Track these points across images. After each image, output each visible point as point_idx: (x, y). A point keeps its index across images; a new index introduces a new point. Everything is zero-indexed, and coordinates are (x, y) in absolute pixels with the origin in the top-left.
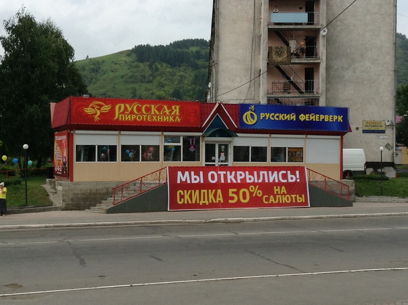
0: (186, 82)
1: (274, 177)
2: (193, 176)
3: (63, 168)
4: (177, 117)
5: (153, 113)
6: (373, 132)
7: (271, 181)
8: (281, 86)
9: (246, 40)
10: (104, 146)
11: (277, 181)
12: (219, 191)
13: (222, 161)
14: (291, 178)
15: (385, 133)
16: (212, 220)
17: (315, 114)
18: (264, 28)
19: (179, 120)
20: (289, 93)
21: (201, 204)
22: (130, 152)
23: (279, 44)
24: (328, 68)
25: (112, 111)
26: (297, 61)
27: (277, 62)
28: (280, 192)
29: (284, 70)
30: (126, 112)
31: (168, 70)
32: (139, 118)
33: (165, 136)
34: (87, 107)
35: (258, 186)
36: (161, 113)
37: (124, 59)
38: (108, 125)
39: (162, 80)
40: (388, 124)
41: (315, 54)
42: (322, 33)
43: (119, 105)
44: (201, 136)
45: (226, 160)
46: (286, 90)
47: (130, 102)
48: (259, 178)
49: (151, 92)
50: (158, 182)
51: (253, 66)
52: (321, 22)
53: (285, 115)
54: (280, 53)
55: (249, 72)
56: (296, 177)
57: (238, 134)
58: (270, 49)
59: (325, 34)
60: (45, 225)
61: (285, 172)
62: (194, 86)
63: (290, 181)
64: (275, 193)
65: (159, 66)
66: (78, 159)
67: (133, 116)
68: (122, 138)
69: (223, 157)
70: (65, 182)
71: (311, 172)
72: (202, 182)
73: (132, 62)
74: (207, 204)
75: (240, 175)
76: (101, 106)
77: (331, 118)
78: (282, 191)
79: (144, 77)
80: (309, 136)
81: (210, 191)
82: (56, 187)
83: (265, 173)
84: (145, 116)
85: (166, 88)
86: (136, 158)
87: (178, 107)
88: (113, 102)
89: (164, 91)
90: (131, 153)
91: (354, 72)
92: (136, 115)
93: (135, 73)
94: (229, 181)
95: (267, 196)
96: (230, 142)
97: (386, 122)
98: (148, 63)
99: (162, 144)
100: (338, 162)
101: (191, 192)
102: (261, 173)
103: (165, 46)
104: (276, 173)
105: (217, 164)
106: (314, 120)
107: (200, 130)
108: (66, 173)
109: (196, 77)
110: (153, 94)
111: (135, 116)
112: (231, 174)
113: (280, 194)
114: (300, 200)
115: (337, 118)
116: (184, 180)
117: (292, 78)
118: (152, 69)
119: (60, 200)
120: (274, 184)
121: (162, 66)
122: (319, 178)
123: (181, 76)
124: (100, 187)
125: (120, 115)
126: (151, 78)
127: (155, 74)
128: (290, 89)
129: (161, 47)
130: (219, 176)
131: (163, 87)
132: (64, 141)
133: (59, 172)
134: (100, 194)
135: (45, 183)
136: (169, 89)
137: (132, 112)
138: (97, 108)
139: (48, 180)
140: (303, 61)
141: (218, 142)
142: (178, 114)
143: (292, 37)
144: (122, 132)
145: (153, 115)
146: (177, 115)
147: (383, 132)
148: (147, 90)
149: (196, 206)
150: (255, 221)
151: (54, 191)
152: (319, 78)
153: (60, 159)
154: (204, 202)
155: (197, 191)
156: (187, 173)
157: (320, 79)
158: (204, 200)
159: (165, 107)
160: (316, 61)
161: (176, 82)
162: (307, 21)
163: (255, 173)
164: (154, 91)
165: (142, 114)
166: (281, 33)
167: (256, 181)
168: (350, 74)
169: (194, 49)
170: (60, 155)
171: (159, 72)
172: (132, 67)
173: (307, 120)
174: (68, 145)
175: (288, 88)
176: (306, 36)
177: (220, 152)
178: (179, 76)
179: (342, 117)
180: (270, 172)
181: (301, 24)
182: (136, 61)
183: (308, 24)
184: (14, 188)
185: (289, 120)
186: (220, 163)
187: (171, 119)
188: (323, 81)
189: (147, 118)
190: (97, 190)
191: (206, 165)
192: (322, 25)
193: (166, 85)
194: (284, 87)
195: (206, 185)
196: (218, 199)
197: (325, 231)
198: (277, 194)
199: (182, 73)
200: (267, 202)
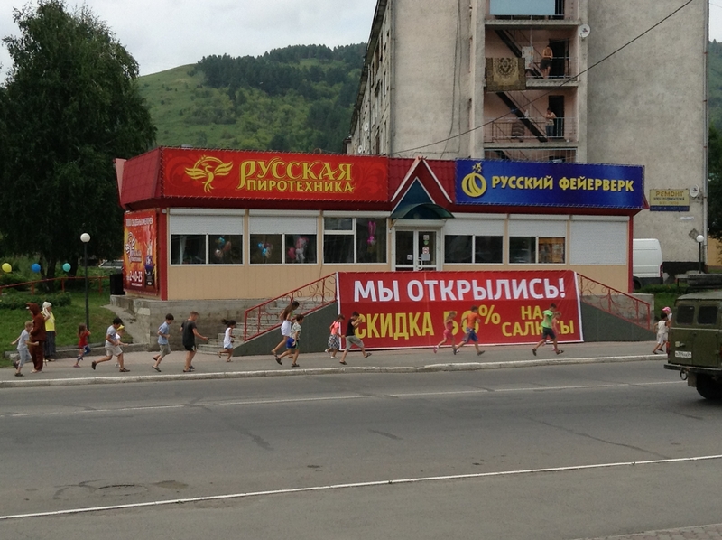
0: (296, 122)
1: (520, 290)
2: (382, 290)
3: (145, 277)
4: (348, 184)
5: (305, 177)
6: (669, 209)
7: (516, 297)
8: (508, 128)
9: (445, 46)
10: (220, 236)
11: (526, 297)
12: (427, 316)
13: (425, 263)
14: (552, 292)
15: (688, 210)
16: (426, 366)
17: (587, 178)
18: (477, 25)
19: (351, 189)
20: (521, 141)
21: (396, 338)
22: (265, 247)
23: (502, 53)
24: (591, 97)
25: (235, 172)
26: (536, 83)
27: (502, 86)
28: (532, 316)
29: (511, 99)
30: (259, 176)
31: (262, 100)
32: (282, 185)
33: (326, 218)
34: (192, 166)
35: (493, 307)
36: (320, 178)
37: (183, 80)
38: (227, 198)
39: (254, 119)
40: (694, 195)
41: (566, 71)
42: (581, 33)
43: (247, 162)
44: (389, 218)
45: (432, 260)
46: (515, 135)
47: (267, 158)
48: (494, 292)
49: (232, 140)
50: (320, 299)
51: (457, 93)
52: (578, 14)
53: (535, 179)
54: (506, 70)
55: (451, 104)
56: (559, 289)
57: (455, 214)
58: (489, 62)
59: (585, 35)
60: (138, 377)
61: (539, 281)
62: (309, 129)
63: (549, 296)
64: (523, 318)
65: (246, 94)
66: (175, 260)
67: (271, 182)
68: (252, 222)
69: (426, 255)
70: (154, 300)
71: (585, 281)
72: (397, 299)
73: (198, 87)
74: (407, 338)
75: (463, 287)
76: (214, 164)
77: (613, 185)
78: (535, 315)
79: (220, 113)
80: (575, 217)
81: (411, 315)
82: (135, 310)
83: (506, 282)
84: (291, 183)
85: (261, 133)
86: (276, 258)
87: (348, 166)
88: (236, 156)
89: (258, 138)
90: (268, 249)
91: (636, 103)
92: (277, 181)
93: (203, 105)
94: (444, 298)
95: (509, 324)
96: (439, 228)
97: (692, 191)
98: (227, 89)
99: (320, 231)
100: (626, 263)
101: (379, 316)
102: (499, 282)
103: (256, 57)
104: (524, 281)
105: (416, 267)
106: (584, 188)
107: (388, 207)
108: (153, 284)
109: (313, 114)
110: (236, 143)
111: (275, 183)
112: (446, 286)
113: (532, 320)
114: (565, 329)
115: (623, 185)
116: (365, 295)
117: (526, 114)
118: (235, 99)
119: (144, 332)
120: (522, 302)
121: (251, 94)
122: (598, 291)
123: (287, 112)
124: (215, 309)
125: (249, 181)
126: (233, 115)
127: (240, 107)
128: (524, 133)
129: (250, 58)
130: (426, 288)
131: (254, 131)
132: (146, 229)
133: (137, 282)
134: (215, 321)
135: (108, 302)
136: (266, 135)
137: (269, 176)
138: (208, 169)
139: (113, 297)
140: (547, 85)
141: (417, 228)
142: (348, 178)
143: (526, 42)
144: (252, 212)
145: (306, 180)
146: (348, 181)
147: (685, 209)
148: (226, 136)
149: (387, 342)
150: (501, 367)
151: (132, 317)
152: (574, 115)
153: (139, 260)
154: (401, 335)
155: (389, 316)
156: (370, 284)
157: (578, 116)
158: (401, 331)
159: (327, 166)
160: (570, 84)
161: (277, 123)
162: (553, 13)
163: (489, 282)
164: (239, 138)
165: (287, 178)
166: (508, 34)
167: (491, 298)
168: (628, 106)
169: (307, 64)
170: (136, 252)
171: (247, 105)
172: (197, 95)
173: (572, 188)
174: (157, 235)
175: (519, 131)
176: (550, 40)
177: (421, 246)
178: (284, 111)
179: (632, 182)
180: (514, 281)
181: (542, 18)
182: (205, 84)
183: (555, 18)
184: (60, 312)
185: (541, 187)
186: (422, 266)
187: (338, 187)
188: (581, 118)
189: (295, 186)
190: (209, 315)
191: (397, 269)
192: (580, 19)
193: (259, 127)
194: (512, 131)
195: (405, 306)
196: (425, 330)
197: (643, 384)
198: (527, 320)
199: (287, 107)
200: (509, 335)
